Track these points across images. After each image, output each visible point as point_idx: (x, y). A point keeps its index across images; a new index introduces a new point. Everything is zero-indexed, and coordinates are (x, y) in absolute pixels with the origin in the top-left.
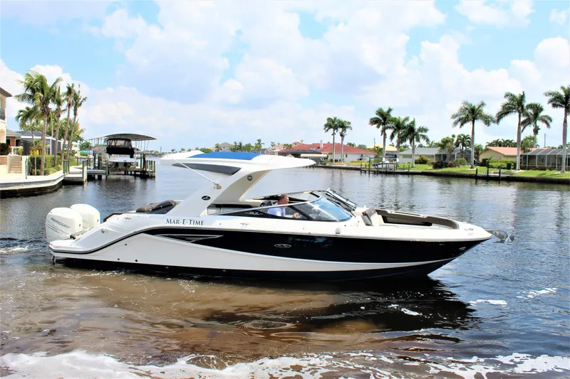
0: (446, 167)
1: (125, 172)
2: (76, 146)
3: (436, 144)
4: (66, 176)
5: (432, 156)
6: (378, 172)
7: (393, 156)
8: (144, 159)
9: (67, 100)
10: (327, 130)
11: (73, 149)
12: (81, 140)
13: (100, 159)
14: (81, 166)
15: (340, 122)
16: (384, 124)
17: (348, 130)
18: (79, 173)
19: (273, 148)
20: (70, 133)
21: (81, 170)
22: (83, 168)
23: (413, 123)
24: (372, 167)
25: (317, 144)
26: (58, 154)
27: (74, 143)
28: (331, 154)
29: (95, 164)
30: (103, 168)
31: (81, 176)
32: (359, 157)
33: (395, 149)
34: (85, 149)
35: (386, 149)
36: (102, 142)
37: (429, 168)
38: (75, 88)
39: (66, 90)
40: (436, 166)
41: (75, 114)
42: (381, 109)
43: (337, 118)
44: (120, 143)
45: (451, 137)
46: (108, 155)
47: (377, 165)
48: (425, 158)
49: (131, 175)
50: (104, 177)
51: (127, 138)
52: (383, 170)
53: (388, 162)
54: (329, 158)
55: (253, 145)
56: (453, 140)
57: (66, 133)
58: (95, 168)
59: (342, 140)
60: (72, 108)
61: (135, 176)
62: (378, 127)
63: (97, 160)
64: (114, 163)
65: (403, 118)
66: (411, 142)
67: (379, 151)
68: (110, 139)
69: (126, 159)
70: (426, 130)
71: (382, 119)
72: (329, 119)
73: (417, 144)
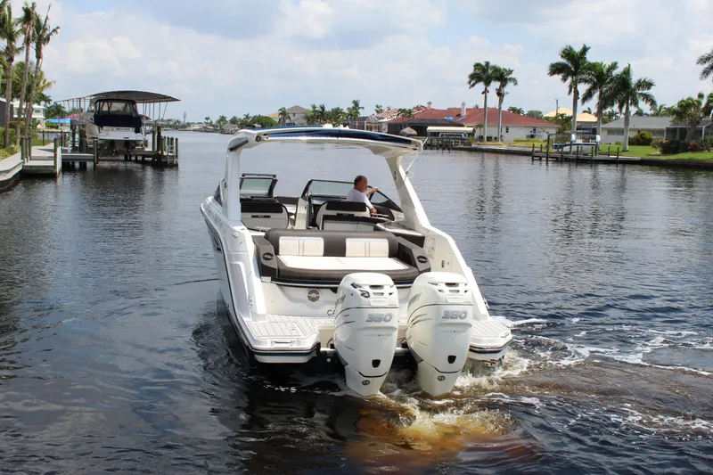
0: (686, 150)
1: (126, 157)
2: (38, 111)
3: (669, 110)
4: (26, 164)
5: (660, 132)
6: (562, 160)
7: (589, 131)
8: (159, 134)
9: (24, 31)
10: (474, 85)
11: (33, 116)
12: (47, 100)
13: (82, 135)
14: (51, 146)
15: (496, 69)
16: (574, 74)
17: (510, 86)
18: (49, 158)
19: (380, 115)
20: (29, 90)
21: (52, 154)
22: (55, 151)
23: (627, 72)
24: (552, 150)
25: (455, 109)
26: (12, 126)
27: (35, 106)
28: (480, 126)
29: (74, 142)
30: (89, 150)
31: (52, 163)
32: (528, 132)
33: (594, 119)
34: (52, 117)
35: (578, 120)
36: (86, 105)
37: (653, 153)
38: (37, 11)
39: (22, 14)
40: (667, 149)
41: (39, 56)
42: (571, 49)
43: (492, 64)
44: (117, 107)
45: (695, 97)
46: (96, 128)
47: (561, 147)
48: (648, 135)
49: (137, 161)
50: (90, 165)
51: (131, 98)
52: (571, 156)
53: (580, 141)
54: (477, 135)
55: (346, 111)
56: (700, 103)
57: (24, 90)
58: (74, 149)
59: (501, 101)
60: (33, 45)
61: (144, 163)
62: (564, 79)
63: (77, 136)
64: (107, 141)
65: (607, 63)
66: (621, 107)
67: (564, 122)
68: (99, 101)
69: (128, 134)
70: (649, 85)
71: (572, 65)
72: (477, 66)
73: (633, 110)
